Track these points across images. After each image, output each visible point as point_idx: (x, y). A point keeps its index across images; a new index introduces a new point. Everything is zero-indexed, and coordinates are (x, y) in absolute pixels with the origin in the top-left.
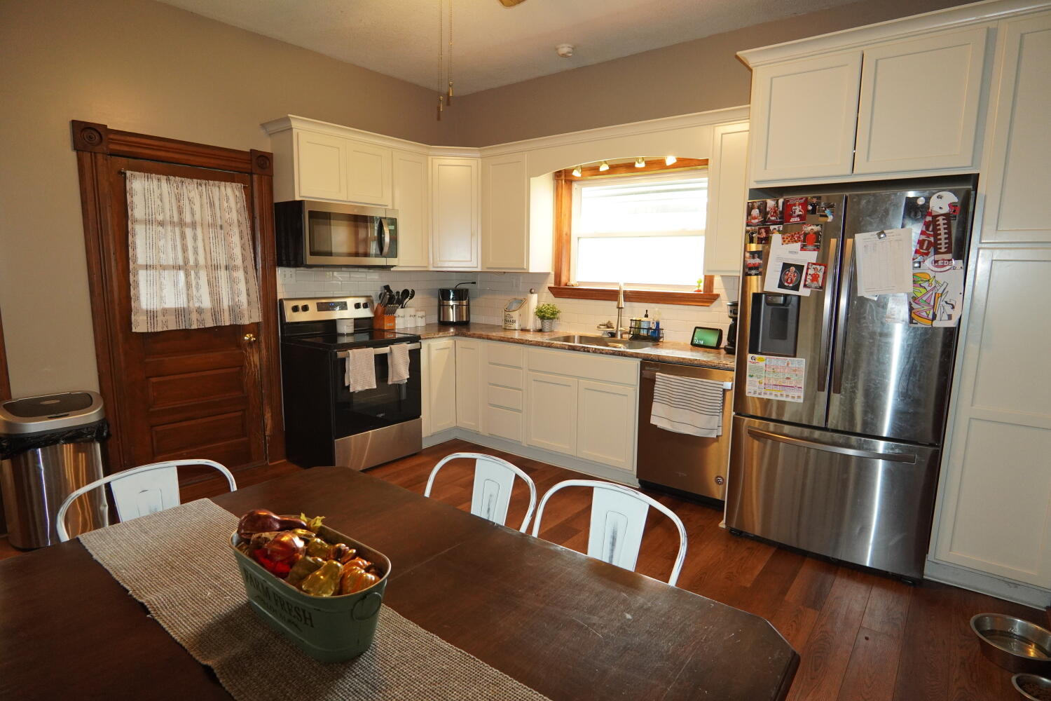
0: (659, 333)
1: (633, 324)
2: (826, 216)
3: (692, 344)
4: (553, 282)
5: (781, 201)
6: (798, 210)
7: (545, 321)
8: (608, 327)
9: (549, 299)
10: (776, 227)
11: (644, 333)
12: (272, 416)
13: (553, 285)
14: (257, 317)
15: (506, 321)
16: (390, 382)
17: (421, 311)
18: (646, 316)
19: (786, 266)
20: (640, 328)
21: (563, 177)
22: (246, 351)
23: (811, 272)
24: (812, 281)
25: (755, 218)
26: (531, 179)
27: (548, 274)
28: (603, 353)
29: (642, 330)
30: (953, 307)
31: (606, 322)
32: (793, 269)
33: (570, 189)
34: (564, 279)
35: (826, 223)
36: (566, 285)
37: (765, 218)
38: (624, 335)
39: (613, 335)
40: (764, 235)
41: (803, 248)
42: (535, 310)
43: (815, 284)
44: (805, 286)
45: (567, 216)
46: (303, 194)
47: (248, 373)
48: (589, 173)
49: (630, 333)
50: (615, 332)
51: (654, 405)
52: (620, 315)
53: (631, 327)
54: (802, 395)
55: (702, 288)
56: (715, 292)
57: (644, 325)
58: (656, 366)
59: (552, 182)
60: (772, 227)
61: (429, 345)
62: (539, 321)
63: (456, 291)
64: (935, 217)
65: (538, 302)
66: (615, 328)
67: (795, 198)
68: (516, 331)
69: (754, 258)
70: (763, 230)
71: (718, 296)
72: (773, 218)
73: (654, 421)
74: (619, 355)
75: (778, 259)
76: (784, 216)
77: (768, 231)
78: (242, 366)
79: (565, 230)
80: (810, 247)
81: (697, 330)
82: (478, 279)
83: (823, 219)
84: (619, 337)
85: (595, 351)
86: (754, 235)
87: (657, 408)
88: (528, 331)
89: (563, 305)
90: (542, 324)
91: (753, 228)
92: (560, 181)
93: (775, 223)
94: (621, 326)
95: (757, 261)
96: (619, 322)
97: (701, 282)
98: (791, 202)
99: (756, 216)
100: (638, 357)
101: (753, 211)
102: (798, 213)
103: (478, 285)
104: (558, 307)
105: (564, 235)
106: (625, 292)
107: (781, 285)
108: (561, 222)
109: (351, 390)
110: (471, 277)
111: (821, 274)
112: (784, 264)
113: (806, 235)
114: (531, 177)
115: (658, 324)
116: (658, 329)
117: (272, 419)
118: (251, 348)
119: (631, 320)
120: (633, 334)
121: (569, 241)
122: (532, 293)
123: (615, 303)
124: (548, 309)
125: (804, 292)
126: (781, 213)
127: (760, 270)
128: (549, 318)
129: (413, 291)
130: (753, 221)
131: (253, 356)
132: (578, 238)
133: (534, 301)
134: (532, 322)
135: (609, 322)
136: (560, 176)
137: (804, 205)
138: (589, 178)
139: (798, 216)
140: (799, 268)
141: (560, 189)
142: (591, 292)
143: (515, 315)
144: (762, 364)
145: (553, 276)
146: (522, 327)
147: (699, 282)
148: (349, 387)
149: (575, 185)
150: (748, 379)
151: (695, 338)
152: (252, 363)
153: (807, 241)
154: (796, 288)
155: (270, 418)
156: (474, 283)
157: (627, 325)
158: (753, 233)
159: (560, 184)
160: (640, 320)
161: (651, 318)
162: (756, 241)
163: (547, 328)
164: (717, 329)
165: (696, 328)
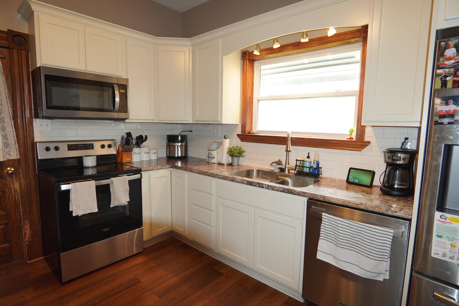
0: (318, 171)
1: (298, 163)
3: (348, 181)
4: (240, 131)
7: (234, 158)
8: (279, 164)
9: (237, 143)
11: (306, 170)
12: (30, 227)
13: (240, 133)
14: (14, 155)
15: (209, 157)
16: (112, 206)
17: (154, 149)
18: (308, 157)
20: (303, 167)
21: (247, 57)
22: (6, 181)
25: (450, 59)
26: (224, 57)
27: (237, 125)
28: (274, 190)
29: (305, 168)
31: (277, 160)
33: (252, 66)
34: (248, 129)
36: (249, 133)
38: (291, 171)
39: (282, 170)
42: (227, 151)
45: (250, 85)
46: (43, 62)
47: (9, 197)
48: (265, 52)
49: (295, 170)
50: (284, 168)
51: (320, 242)
52: (287, 156)
53: (296, 166)
55: (354, 136)
56: (366, 139)
57: (307, 165)
58: (323, 206)
59: (240, 61)
61: (150, 175)
62: (230, 158)
63: (182, 136)
65: (230, 144)
66: (284, 165)
68: (216, 164)
69: (447, 104)
71: (369, 143)
73: (320, 256)
74: (288, 193)
78: (4, 192)
79: (249, 94)
81: (352, 170)
82: (194, 128)
84: (287, 172)
85: (268, 187)
86: (448, 79)
87: (323, 245)
88: (223, 165)
89: (247, 146)
90: (232, 160)
91: (447, 70)
92: (245, 61)
94: (288, 164)
96: (287, 161)
97: (353, 131)
99: (452, 55)
100: (304, 196)
101: (447, 51)
103: (194, 133)
104: (244, 148)
105: (248, 98)
106: (292, 138)
108: (246, 89)
109: (74, 215)
110: (190, 127)
114: (223, 56)
115: (318, 164)
116: (318, 168)
117: (30, 229)
118: (12, 177)
119: (297, 160)
120: (298, 171)
121: (251, 103)
122: (225, 138)
123: (285, 147)
124: (236, 150)
128: (236, 156)
129: (146, 136)
130: (446, 62)
131: (13, 184)
132: (258, 101)
133: (227, 144)
134: (226, 159)
135: (279, 160)
136: (245, 57)
138: (266, 56)
141: (245, 66)
142: (266, 138)
143: (214, 153)
144: (456, 225)
145: (240, 126)
146: (219, 161)
147: (351, 131)
148: (72, 212)
149: (256, 64)
150: (435, 239)
151: (350, 177)
152: (13, 190)
155: (28, 228)
156: (192, 131)
157: (293, 164)
158: (446, 77)
159: (245, 62)
160: (303, 160)
161: (312, 159)
162: (450, 85)
163: (235, 163)
164: (370, 171)
165: (351, 169)
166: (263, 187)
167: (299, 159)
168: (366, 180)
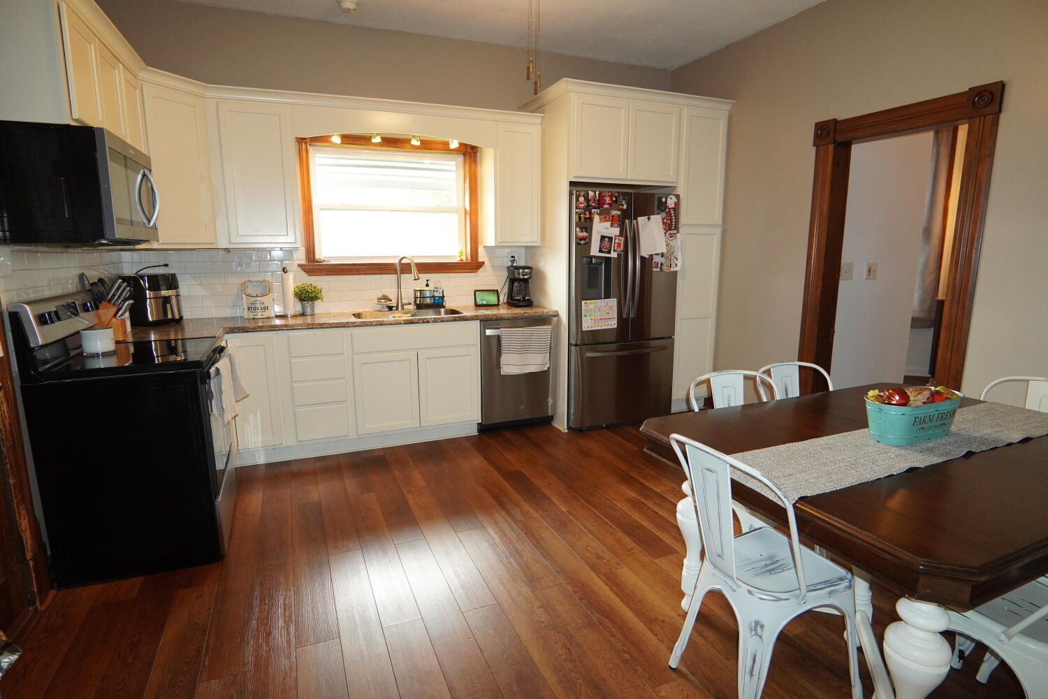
0: (442, 300)
1: (416, 294)
2: (623, 205)
3: (477, 304)
4: (304, 258)
5: (597, 193)
6: (608, 200)
7: (305, 303)
8: (387, 301)
9: (303, 278)
10: (595, 210)
13: (303, 262)
15: (252, 309)
18: (427, 285)
19: (603, 238)
20: (424, 297)
23: (617, 241)
24: (618, 247)
25: (581, 203)
27: (297, 249)
28: (443, 321)
29: (427, 299)
30: (677, 259)
32: (607, 239)
35: (623, 209)
37: (588, 204)
38: (405, 307)
39: (391, 308)
40: (588, 216)
41: (612, 226)
42: (294, 291)
43: (619, 249)
44: (614, 250)
49: (415, 303)
51: (503, 356)
52: (399, 289)
53: (415, 298)
54: (616, 322)
55: (468, 257)
56: (481, 260)
57: (428, 294)
60: (593, 211)
62: (299, 303)
64: (669, 209)
65: (294, 282)
67: (606, 191)
69: (582, 232)
70: (587, 212)
71: (483, 263)
72: (593, 204)
74: (460, 320)
75: (598, 232)
76: (600, 203)
77: (590, 213)
80: (616, 225)
81: (477, 293)
83: (621, 207)
84: (400, 309)
85: (435, 321)
88: (288, 316)
90: (303, 307)
93: (595, 208)
94: (402, 299)
95: (585, 234)
96: (400, 296)
98: (604, 194)
100: (478, 319)
101: (580, 198)
102: (608, 202)
104: (317, 286)
107: (601, 251)
111: (622, 243)
112: (602, 236)
113: (613, 216)
115: (440, 292)
116: (440, 296)
119: (414, 291)
120: (419, 304)
122: (285, 273)
124: (306, 289)
125: (614, 255)
126: (598, 201)
127: (587, 240)
128: (307, 301)
130: (580, 205)
132: (321, 210)
133: (290, 281)
134: (293, 307)
137: (611, 197)
139: (608, 204)
140: (610, 239)
143: (268, 300)
144: (592, 306)
145: (303, 252)
147: (461, 253)
150: (583, 318)
151: (477, 299)
153: (614, 221)
154: (609, 252)
156: (167, 266)
158: (581, 214)
160: (422, 290)
161: (431, 287)
162: (583, 220)
163: (308, 311)
164: (494, 290)
165: (475, 291)
166: (428, 322)
167: (418, 289)
168: (492, 299)
